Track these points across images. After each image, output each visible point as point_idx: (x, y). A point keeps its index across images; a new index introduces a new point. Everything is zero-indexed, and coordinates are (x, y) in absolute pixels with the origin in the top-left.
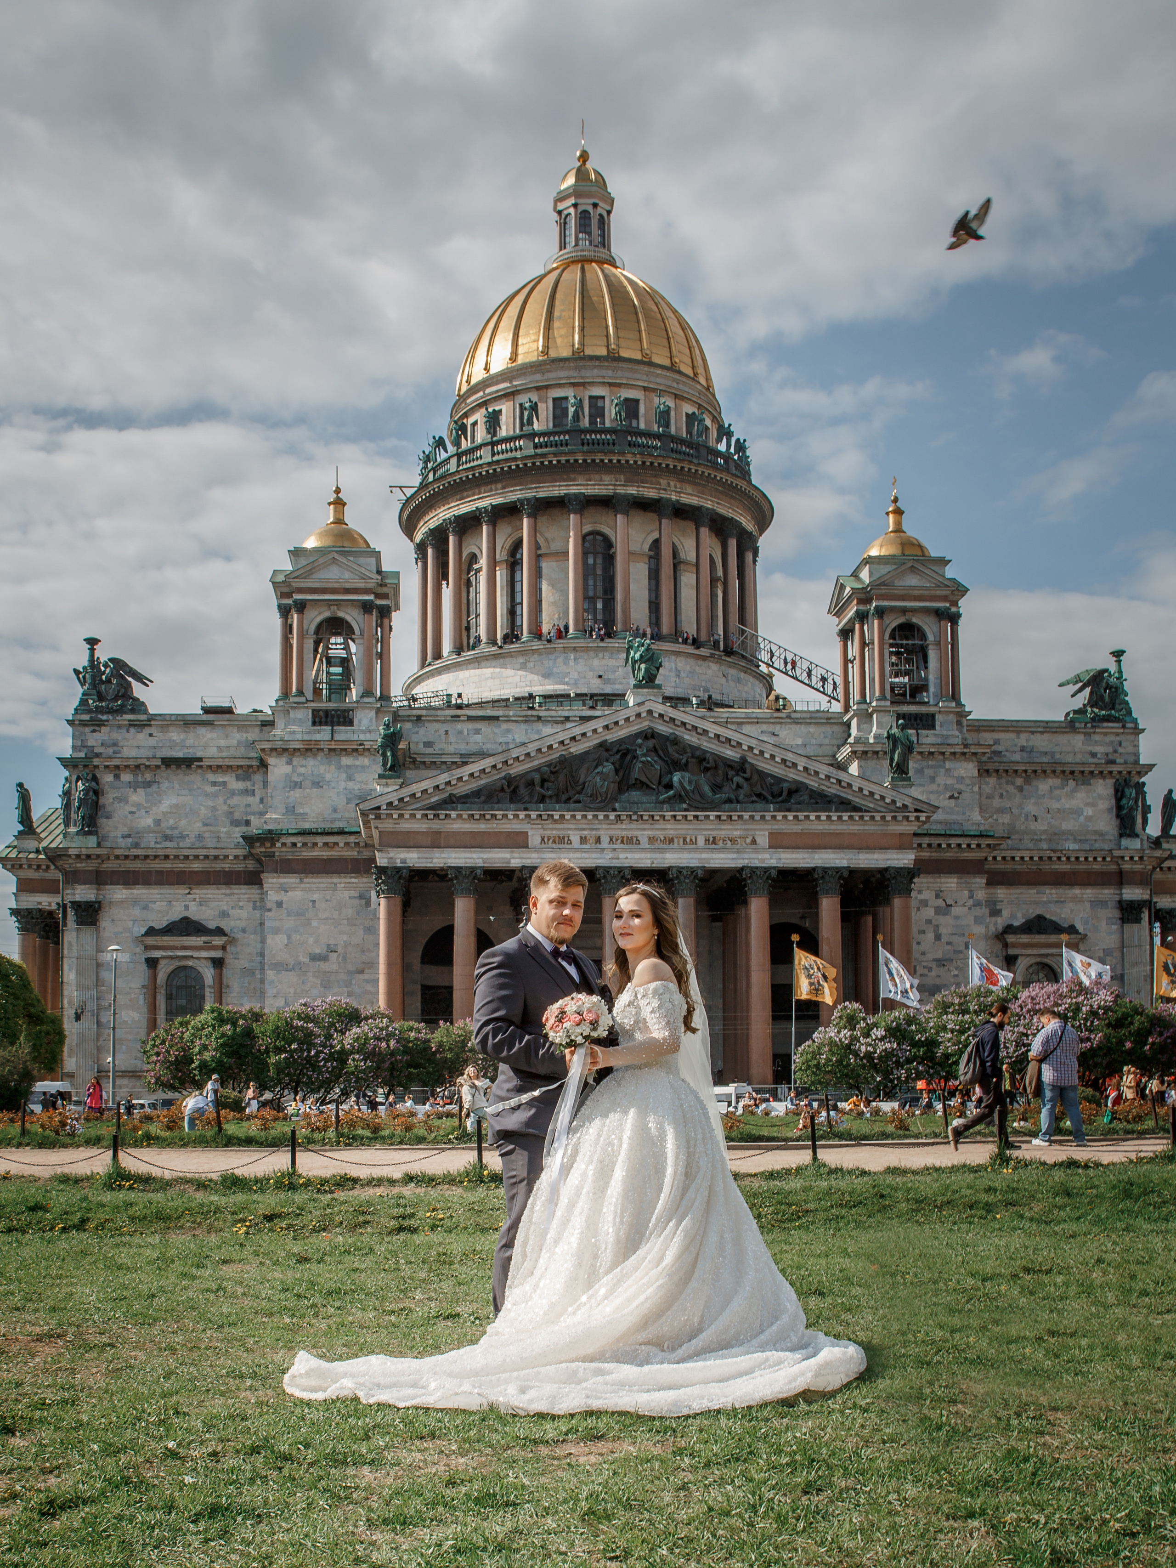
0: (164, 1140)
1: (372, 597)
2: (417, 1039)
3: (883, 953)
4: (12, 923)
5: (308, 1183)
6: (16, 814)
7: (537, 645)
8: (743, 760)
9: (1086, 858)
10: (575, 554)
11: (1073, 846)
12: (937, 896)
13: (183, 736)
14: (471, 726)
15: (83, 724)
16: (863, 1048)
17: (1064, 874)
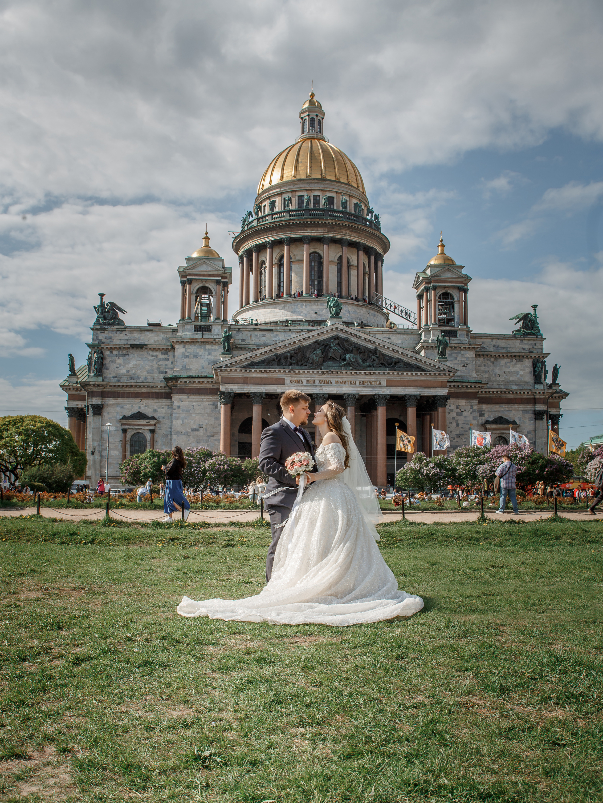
0: (128, 506)
1: (220, 278)
2: (236, 465)
3: (434, 431)
4: (66, 413)
5: (189, 525)
6: (68, 367)
7: (289, 299)
8: (376, 349)
9: (520, 393)
10: (306, 261)
11: (515, 387)
12: (457, 408)
13: (139, 335)
14: (261, 333)
15: (97, 329)
16: (425, 472)
17: (511, 399)
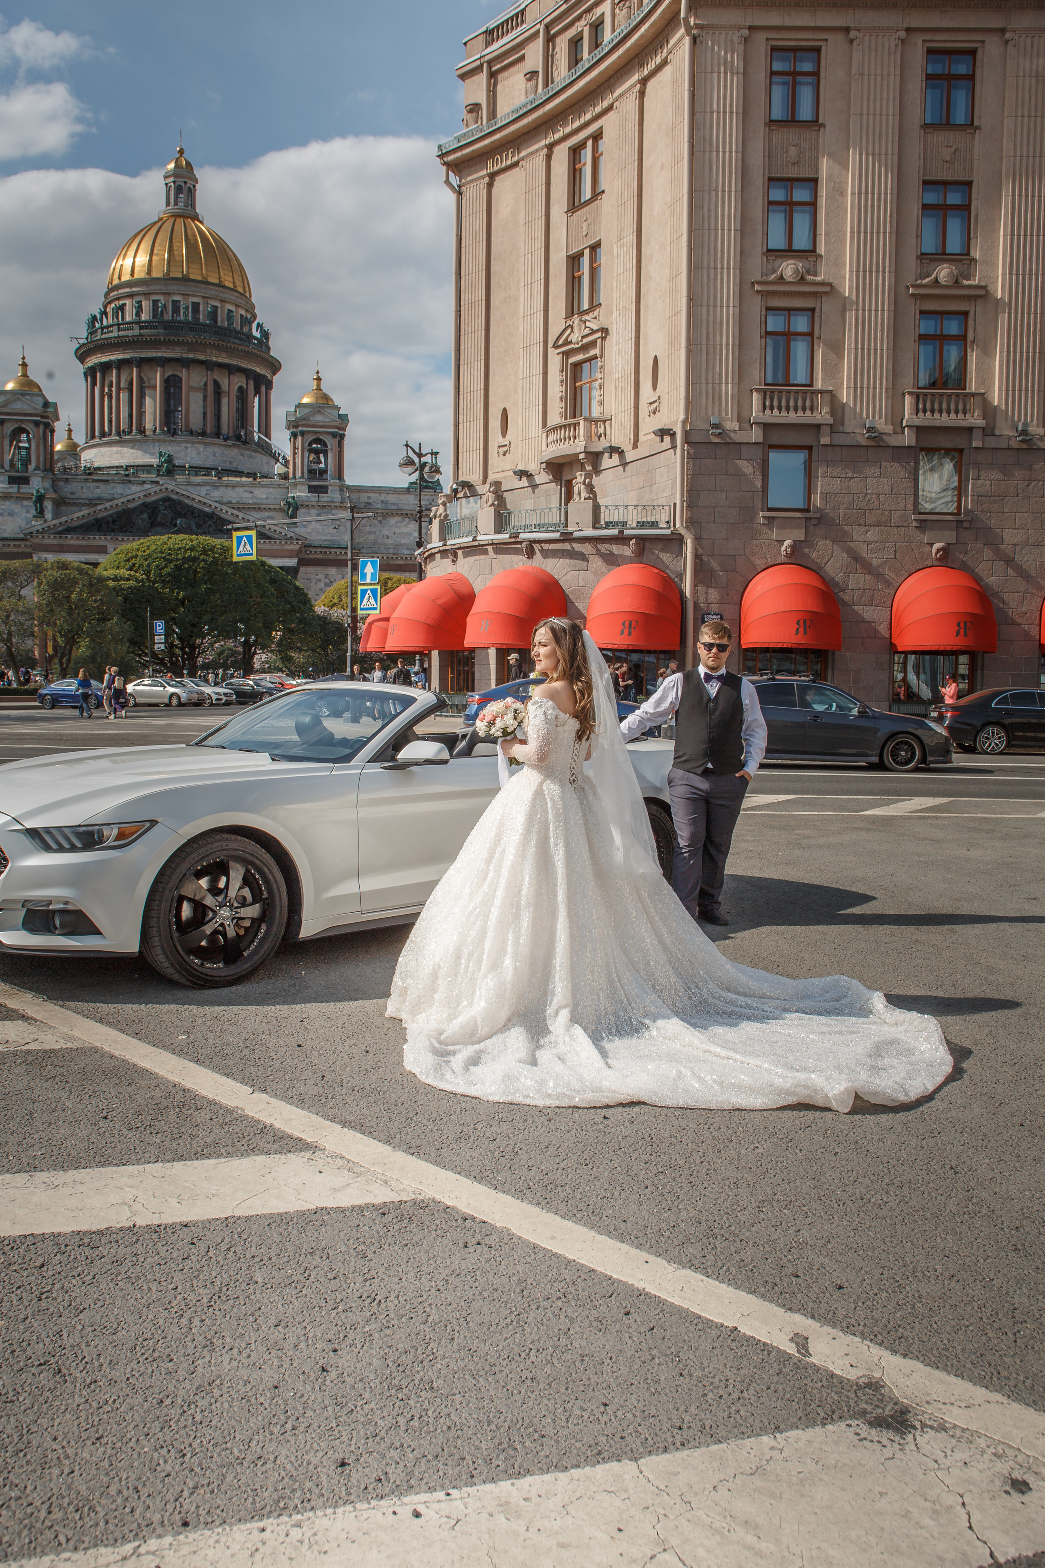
1: (39, 418)
7: (139, 437)
8: (213, 513)
10: (161, 386)
11: (406, 552)
14: (94, 484)
17: (401, 566)
